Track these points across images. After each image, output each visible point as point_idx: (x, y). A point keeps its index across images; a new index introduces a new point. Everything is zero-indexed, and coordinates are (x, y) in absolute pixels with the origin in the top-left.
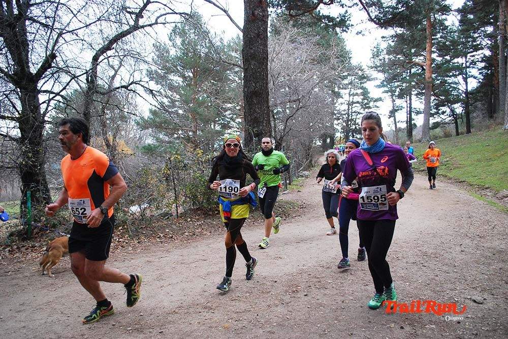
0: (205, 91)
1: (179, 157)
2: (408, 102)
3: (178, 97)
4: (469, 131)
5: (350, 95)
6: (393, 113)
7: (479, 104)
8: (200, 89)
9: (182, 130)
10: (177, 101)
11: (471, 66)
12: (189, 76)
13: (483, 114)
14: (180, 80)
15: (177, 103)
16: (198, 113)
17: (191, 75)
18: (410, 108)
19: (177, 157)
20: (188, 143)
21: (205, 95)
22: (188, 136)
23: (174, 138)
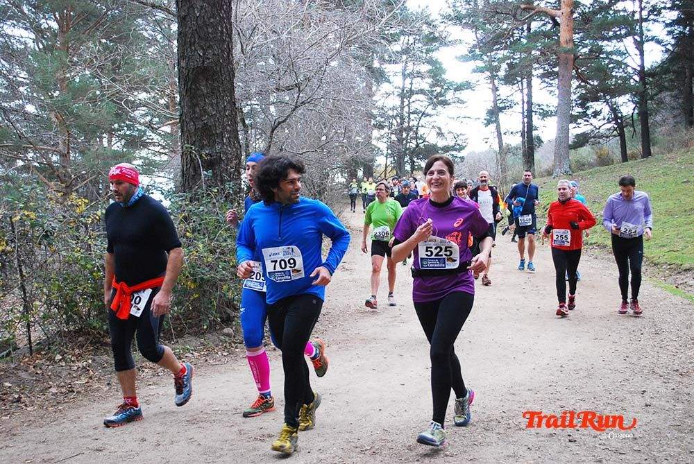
0: (89, 64)
1: (33, 215)
2: (526, 91)
3: (24, 74)
4: (647, 153)
5: (405, 76)
6: (494, 114)
7: (666, 96)
8: (75, 59)
9: (35, 150)
10: (22, 84)
11: (652, 17)
12: (50, 28)
13: (675, 117)
14: (28, 36)
15: (22, 89)
16: (71, 113)
17: (55, 25)
18: (530, 103)
19: (28, 216)
20: (50, 179)
21: (87, 72)
22: (50, 164)
23: (17, 169)
